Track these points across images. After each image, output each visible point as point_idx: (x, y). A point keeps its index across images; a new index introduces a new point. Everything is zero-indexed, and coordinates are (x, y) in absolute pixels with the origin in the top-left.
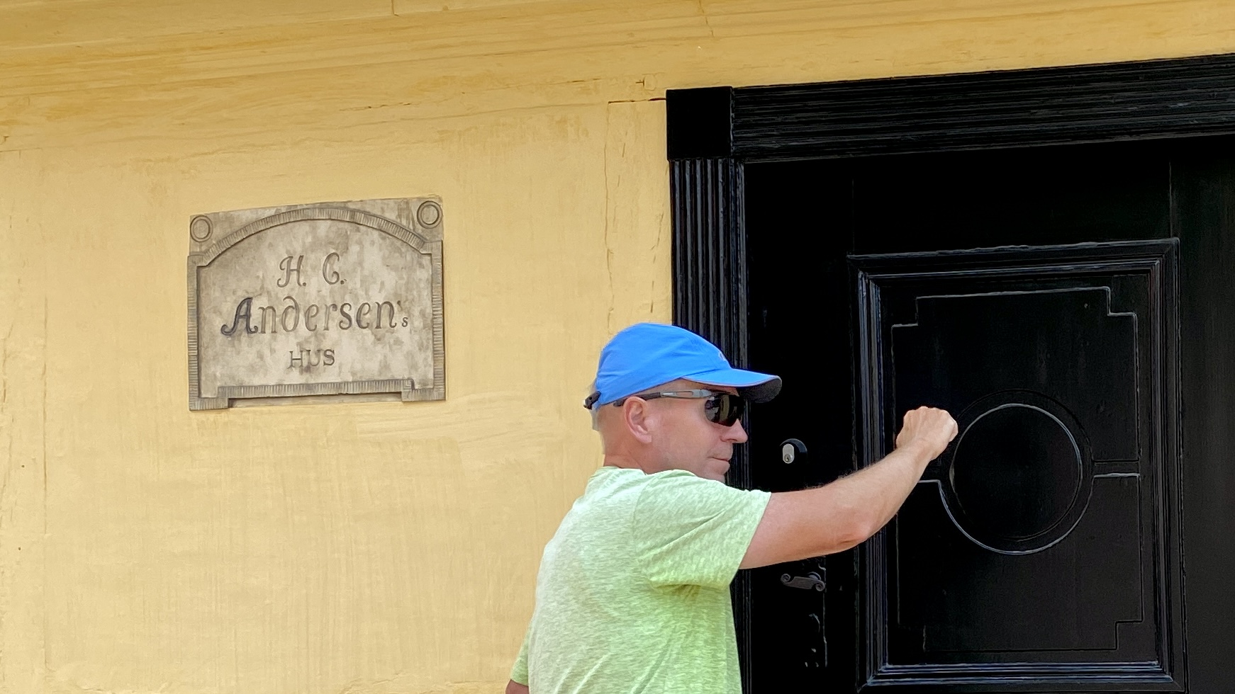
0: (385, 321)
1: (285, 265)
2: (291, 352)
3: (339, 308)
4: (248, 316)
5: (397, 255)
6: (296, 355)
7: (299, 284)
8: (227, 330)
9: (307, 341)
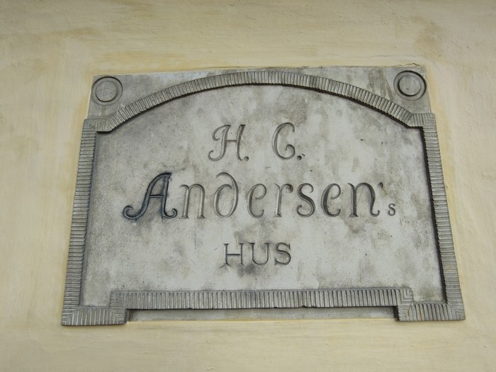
0: (363, 207)
1: (219, 135)
2: (226, 245)
3: (295, 189)
4: (163, 196)
5: (373, 127)
6: (233, 249)
7: (239, 158)
8: (131, 213)
9: (249, 230)
